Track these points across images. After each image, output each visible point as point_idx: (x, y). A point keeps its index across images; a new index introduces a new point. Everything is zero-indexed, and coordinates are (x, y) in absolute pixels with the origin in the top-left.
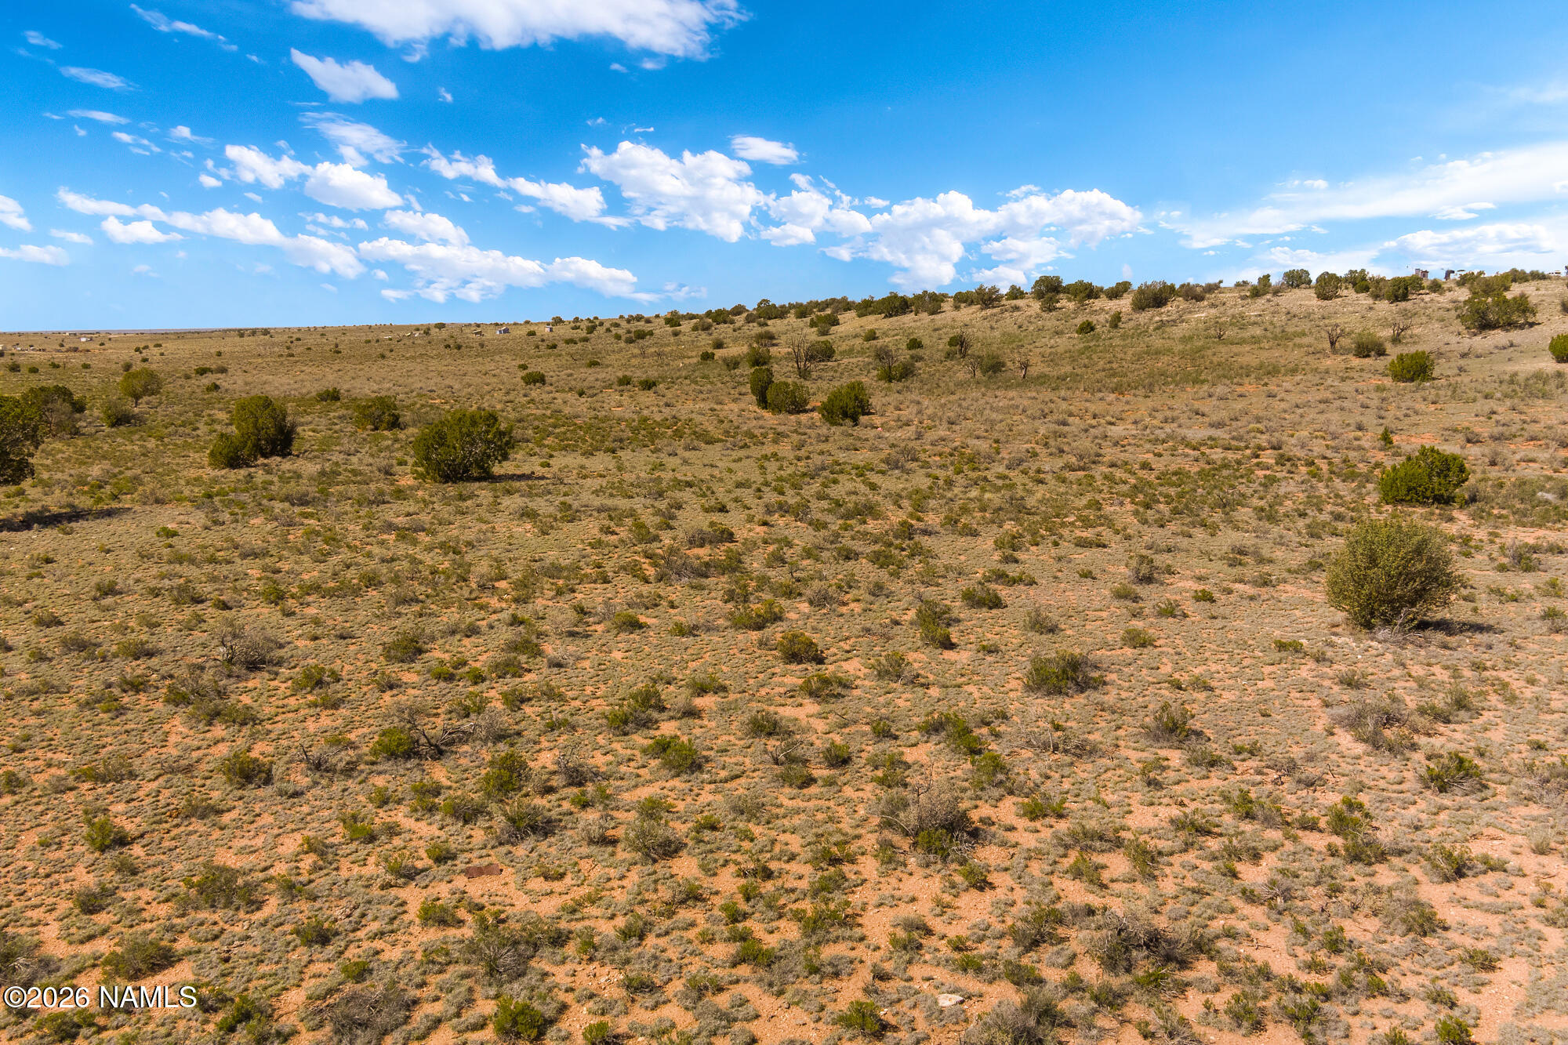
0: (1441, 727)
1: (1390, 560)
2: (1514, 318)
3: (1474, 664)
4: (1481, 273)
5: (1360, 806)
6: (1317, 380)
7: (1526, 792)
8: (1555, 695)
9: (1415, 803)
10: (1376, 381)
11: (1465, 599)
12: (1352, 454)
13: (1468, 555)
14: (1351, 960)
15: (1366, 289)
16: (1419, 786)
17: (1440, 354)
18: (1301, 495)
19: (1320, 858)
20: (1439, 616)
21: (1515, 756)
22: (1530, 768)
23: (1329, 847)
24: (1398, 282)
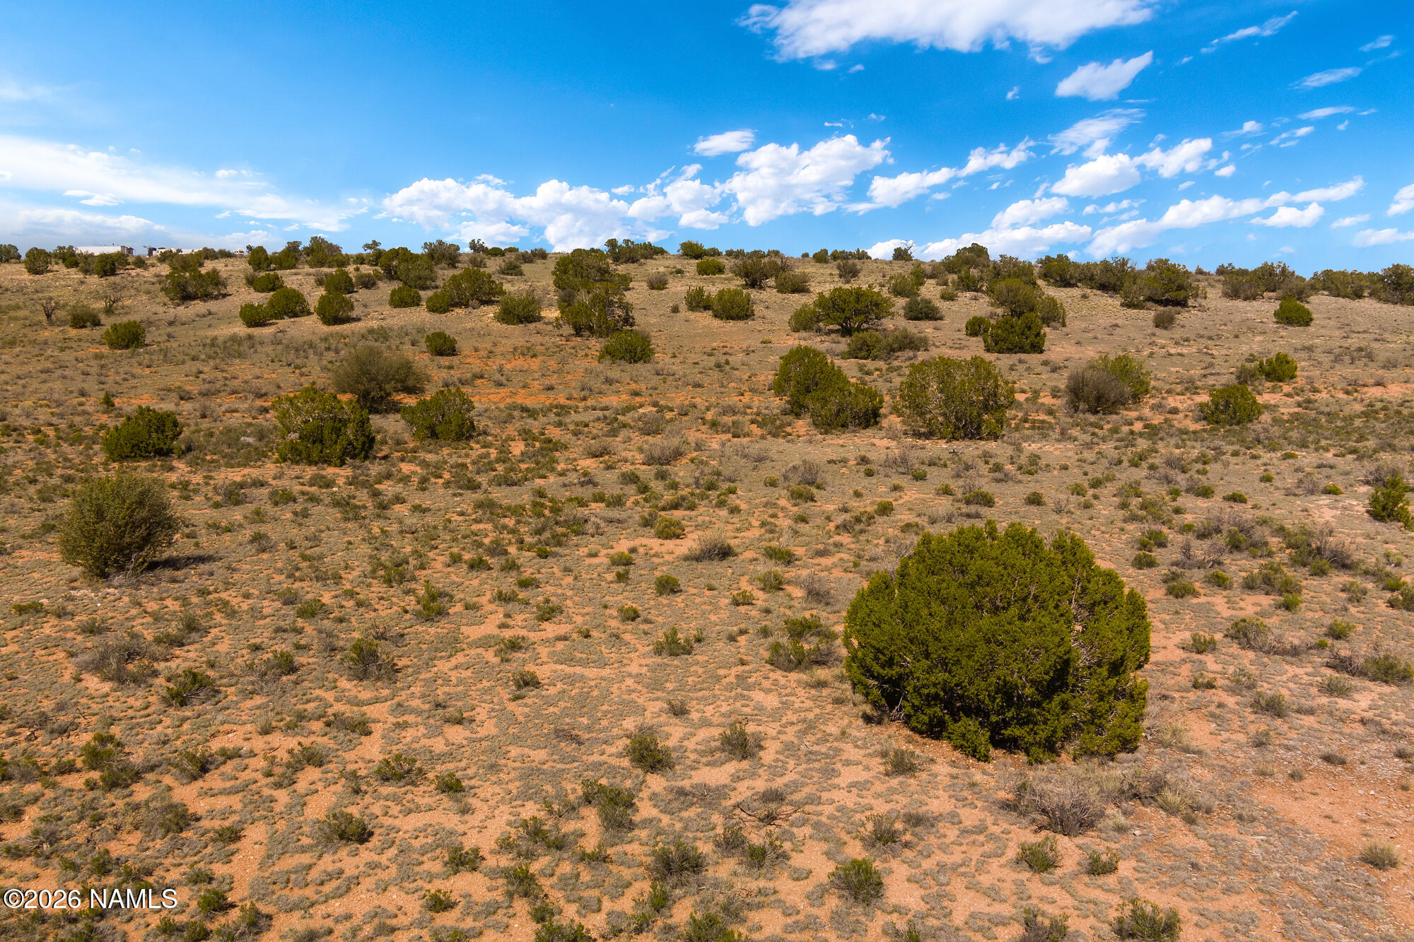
0: (177, 651)
1: (116, 512)
2: (210, 289)
3: (199, 591)
4: (179, 251)
5: (111, 739)
6: (36, 351)
7: (250, 688)
8: (266, 603)
9: (161, 721)
10: (94, 350)
11: (188, 536)
12: (77, 419)
13: (188, 498)
14: (119, 875)
15: (75, 264)
16: (162, 707)
17: (150, 323)
18: (30, 463)
19: (80, 795)
20: (165, 555)
21: (239, 660)
22: (251, 667)
23: (87, 783)
24: (104, 258)
